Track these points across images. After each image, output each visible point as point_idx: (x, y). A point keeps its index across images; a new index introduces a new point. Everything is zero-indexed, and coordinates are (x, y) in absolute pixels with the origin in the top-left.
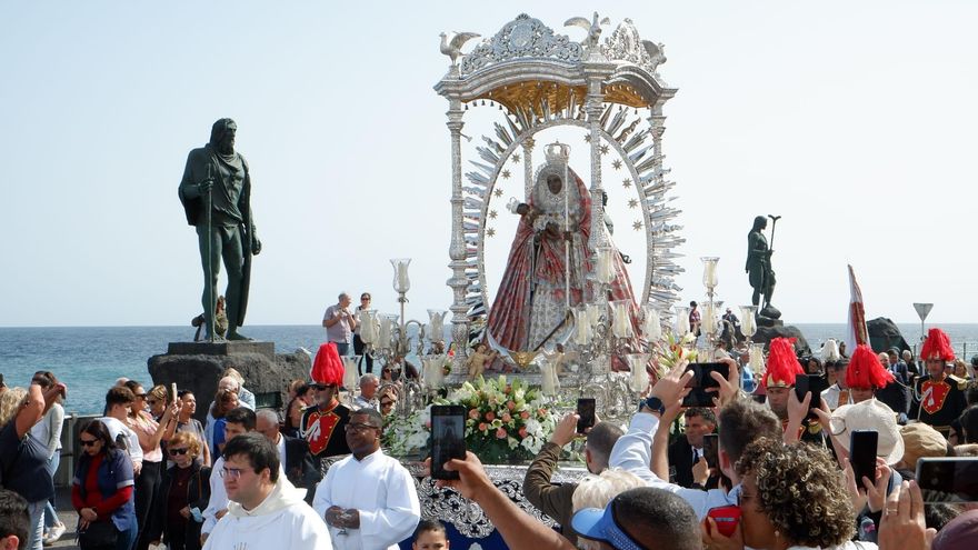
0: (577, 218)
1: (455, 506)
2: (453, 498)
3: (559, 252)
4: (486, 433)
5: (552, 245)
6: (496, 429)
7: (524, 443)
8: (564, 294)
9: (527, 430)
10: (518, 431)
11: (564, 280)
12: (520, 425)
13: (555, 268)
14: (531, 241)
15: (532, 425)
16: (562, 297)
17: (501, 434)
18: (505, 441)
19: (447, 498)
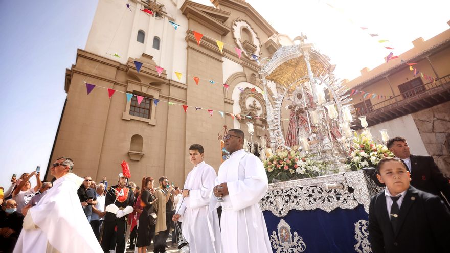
0: (309, 105)
1: (271, 203)
2: (270, 199)
3: (304, 116)
4: (280, 168)
5: (302, 114)
6: (284, 166)
7: (297, 171)
8: (309, 128)
9: (298, 165)
10: (293, 166)
11: (308, 124)
12: (294, 163)
13: (304, 121)
14: (295, 116)
15: (299, 163)
16: (308, 129)
17: (286, 168)
18: (288, 171)
19: (268, 200)
